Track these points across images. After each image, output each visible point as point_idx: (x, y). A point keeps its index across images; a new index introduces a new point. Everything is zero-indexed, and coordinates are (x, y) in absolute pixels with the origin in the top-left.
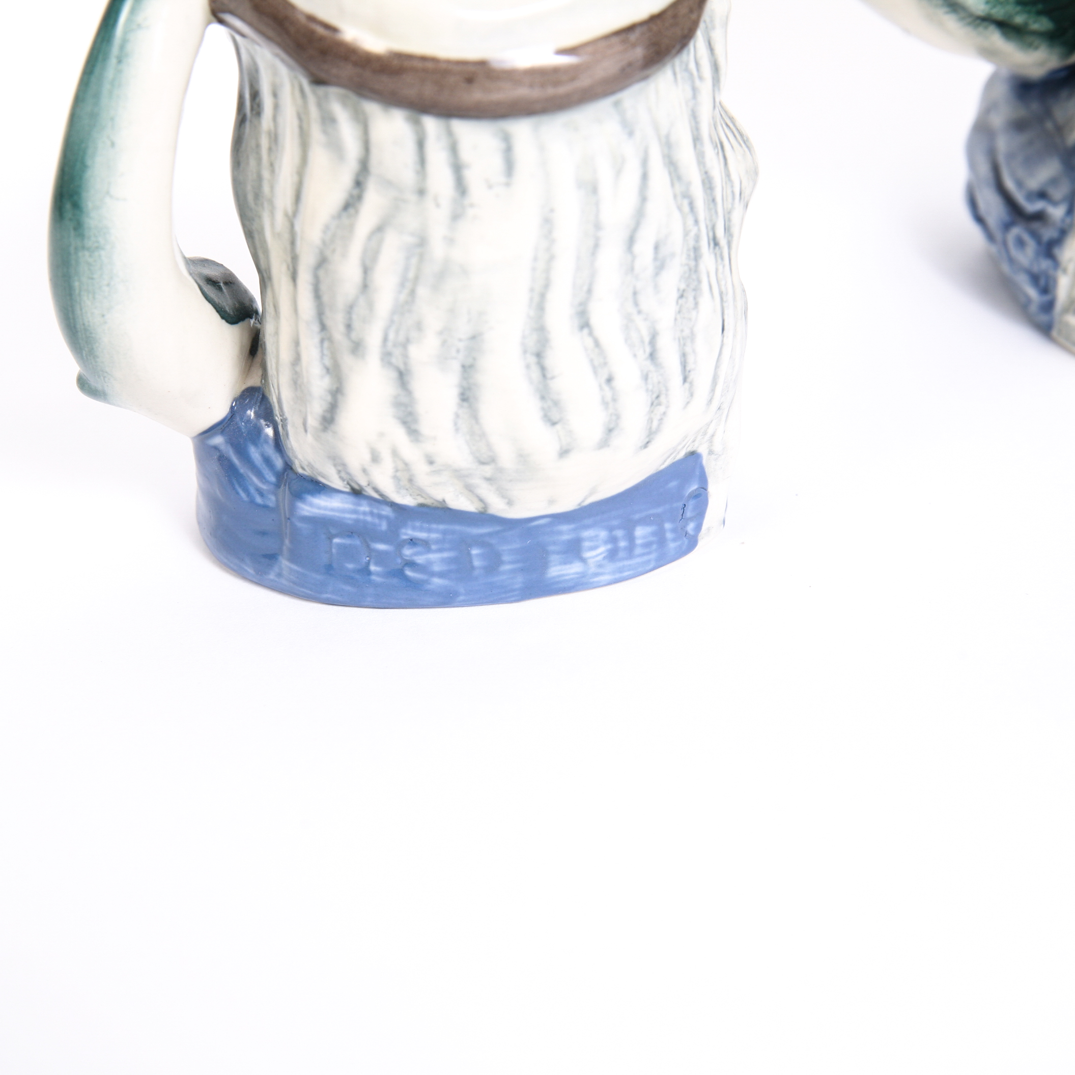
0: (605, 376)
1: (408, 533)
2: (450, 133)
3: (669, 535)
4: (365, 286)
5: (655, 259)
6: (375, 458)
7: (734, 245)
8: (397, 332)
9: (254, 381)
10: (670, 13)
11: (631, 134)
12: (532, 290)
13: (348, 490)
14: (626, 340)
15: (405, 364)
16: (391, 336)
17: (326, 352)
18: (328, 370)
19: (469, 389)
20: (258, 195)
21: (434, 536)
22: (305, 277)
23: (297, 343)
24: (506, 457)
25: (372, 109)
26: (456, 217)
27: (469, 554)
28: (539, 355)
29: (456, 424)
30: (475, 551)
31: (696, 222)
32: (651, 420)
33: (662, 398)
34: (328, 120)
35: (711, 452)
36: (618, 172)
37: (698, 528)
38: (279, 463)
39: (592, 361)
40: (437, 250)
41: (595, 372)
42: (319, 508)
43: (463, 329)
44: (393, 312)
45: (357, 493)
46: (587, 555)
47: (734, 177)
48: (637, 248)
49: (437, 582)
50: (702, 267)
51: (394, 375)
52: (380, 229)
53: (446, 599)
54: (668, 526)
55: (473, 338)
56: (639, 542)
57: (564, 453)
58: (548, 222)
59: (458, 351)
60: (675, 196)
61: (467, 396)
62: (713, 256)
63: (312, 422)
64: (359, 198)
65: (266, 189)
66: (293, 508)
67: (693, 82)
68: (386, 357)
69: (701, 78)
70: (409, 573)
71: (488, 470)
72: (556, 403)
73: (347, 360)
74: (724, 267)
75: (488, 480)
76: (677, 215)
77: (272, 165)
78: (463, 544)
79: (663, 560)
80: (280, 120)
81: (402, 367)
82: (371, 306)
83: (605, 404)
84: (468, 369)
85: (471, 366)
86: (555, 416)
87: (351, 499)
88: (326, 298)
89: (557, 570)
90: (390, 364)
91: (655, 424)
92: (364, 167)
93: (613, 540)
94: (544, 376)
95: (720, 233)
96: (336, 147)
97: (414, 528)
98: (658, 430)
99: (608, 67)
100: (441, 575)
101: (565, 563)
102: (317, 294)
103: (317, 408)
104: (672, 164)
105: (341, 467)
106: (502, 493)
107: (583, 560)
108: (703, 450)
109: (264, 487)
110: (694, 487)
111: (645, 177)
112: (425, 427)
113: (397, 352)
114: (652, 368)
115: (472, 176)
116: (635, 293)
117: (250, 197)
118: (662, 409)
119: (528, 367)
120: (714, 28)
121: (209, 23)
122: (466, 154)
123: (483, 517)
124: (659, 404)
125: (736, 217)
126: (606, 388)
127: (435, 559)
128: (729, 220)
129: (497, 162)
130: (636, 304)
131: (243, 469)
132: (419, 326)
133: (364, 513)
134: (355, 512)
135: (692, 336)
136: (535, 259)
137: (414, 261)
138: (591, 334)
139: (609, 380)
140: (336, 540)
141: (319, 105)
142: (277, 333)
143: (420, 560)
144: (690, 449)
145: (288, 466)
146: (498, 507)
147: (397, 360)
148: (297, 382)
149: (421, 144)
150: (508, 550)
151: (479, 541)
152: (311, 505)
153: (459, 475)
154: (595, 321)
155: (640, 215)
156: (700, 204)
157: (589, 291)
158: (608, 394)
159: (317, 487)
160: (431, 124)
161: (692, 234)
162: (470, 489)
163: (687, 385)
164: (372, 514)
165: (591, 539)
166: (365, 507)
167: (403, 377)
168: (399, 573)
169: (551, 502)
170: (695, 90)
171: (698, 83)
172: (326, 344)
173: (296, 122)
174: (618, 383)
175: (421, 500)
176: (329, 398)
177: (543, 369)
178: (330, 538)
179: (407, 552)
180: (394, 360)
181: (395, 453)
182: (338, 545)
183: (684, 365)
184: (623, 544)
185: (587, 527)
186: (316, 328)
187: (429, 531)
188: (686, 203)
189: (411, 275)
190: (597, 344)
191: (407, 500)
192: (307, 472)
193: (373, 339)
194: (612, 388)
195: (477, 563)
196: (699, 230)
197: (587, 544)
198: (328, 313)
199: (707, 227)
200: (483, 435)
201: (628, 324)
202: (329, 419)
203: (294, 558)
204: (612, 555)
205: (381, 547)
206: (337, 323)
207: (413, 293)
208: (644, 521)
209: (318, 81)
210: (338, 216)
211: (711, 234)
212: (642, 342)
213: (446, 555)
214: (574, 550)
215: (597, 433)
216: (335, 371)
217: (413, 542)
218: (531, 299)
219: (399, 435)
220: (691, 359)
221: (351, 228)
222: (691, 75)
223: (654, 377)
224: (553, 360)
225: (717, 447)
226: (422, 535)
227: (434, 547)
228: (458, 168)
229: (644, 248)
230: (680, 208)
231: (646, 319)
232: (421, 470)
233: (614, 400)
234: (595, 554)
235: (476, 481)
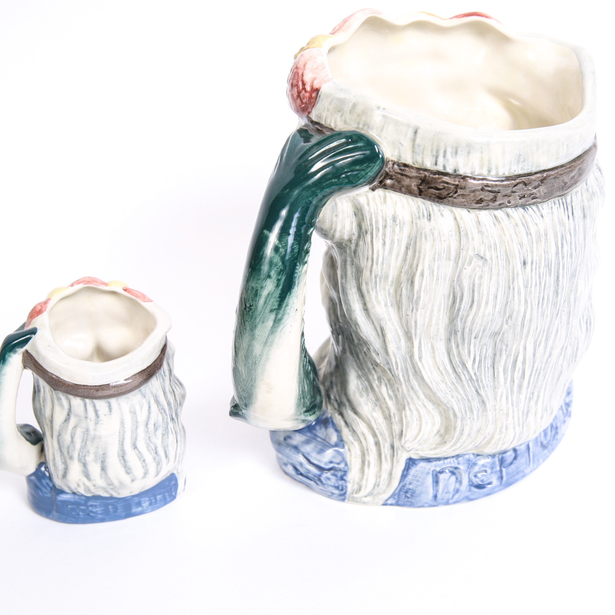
0: (143, 460)
1: (90, 503)
2: (93, 403)
3: (167, 497)
4: (72, 442)
5: (154, 428)
6: (78, 486)
7: (179, 418)
8: (82, 453)
9: (43, 460)
10: (153, 365)
11: (145, 397)
12: (119, 441)
13: (71, 493)
14: (148, 450)
15: (85, 462)
16: (81, 454)
17: (62, 458)
18: (63, 463)
19: (104, 467)
20: (41, 413)
21: (98, 504)
22: (55, 438)
23: (54, 455)
24: (116, 483)
25: (71, 397)
26: (96, 424)
27: (108, 508)
28: (123, 457)
29: (101, 476)
30: (110, 507)
31: (166, 415)
32: (157, 469)
33: (160, 463)
34: (59, 399)
35: (178, 472)
36: (141, 408)
37: (176, 493)
38: (51, 485)
39: (138, 457)
40: (92, 432)
41: (140, 459)
42: (63, 498)
43: (101, 452)
44: (81, 448)
45: (74, 493)
46: (143, 505)
47: (178, 399)
48: (149, 426)
49: (100, 516)
50: (169, 427)
51: (82, 464)
52: (75, 427)
53: (103, 520)
54: (167, 494)
55: (104, 454)
56: (158, 500)
57: (133, 481)
58: (122, 423)
59: (100, 458)
60: (159, 410)
61: (103, 469)
62: (172, 423)
63: (60, 476)
64: (69, 419)
65: (43, 412)
66: (56, 498)
67: (163, 377)
68: (79, 460)
69: (165, 376)
70: (91, 514)
71: (111, 487)
72: (129, 468)
73: (68, 461)
74: (176, 425)
75: (112, 489)
76: (160, 415)
77: (44, 406)
78: (106, 506)
79: (166, 503)
80: (46, 395)
81: (84, 462)
82: (74, 447)
83: (143, 467)
84: (103, 462)
85: (104, 461)
86: (129, 471)
87: (73, 495)
88: (61, 444)
89: (134, 510)
90: (81, 462)
91: (159, 470)
92: (70, 410)
93: (150, 500)
94: (125, 462)
95: (174, 416)
96: (62, 406)
97: (92, 502)
98: (160, 471)
99: (136, 383)
100: (101, 514)
101: (137, 508)
102: (59, 443)
103: (61, 473)
104: (157, 402)
105: (69, 488)
106: (116, 492)
107: (142, 507)
108: (175, 472)
109: (47, 491)
110: (173, 482)
111: (149, 407)
112: (92, 477)
113: (83, 458)
114: (156, 456)
115: (100, 413)
116: (149, 438)
117: (38, 413)
118: (160, 466)
119: (120, 460)
120: (169, 359)
121: (23, 370)
122: (98, 408)
123: (111, 498)
124: (160, 465)
125: (179, 410)
126: (143, 463)
127: (99, 510)
128: (177, 412)
129: (107, 409)
130: (150, 440)
131: (40, 486)
132: (88, 452)
133: (77, 499)
134: (74, 498)
135: (168, 446)
136: (120, 433)
137: (86, 435)
138: (137, 450)
139: (144, 461)
140: (69, 506)
141: (56, 395)
142: (48, 450)
143: (94, 510)
144: (171, 472)
145: (54, 486)
146: (115, 495)
147: (83, 460)
148: (54, 465)
149: (85, 405)
150: (120, 506)
151: (111, 504)
152: (61, 497)
153: (103, 488)
154: (138, 446)
155: (149, 417)
156: (167, 410)
157: (136, 439)
158: (144, 464)
159: (62, 492)
160: (88, 401)
161: (165, 418)
162: (106, 491)
163: (167, 459)
164: (79, 499)
165: (144, 501)
166: (77, 497)
167: (85, 465)
168: (89, 515)
169: (131, 492)
170: (163, 379)
171: (164, 377)
172: (62, 456)
173: (50, 398)
174: (147, 461)
175: (93, 495)
176: (64, 470)
177: (124, 460)
178: (67, 506)
179: (90, 508)
180: (82, 461)
181: (84, 484)
182: (70, 508)
183: (166, 453)
184: (153, 501)
185: (142, 498)
186: (59, 452)
187: (96, 502)
188: (163, 411)
189: (85, 439)
190: (139, 452)
191: (89, 495)
192: (59, 488)
193: (76, 455)
194: (145, 463)
195: (111, 510)
196: (167, 417)
197: (143, 502)
198: (62, 448)
199: (170, 416)
200: (109, 478)
201: (148, 446)
202: (64, 476)
203: (57, 511)
204: (151, 504)
205: (83, 507)
206: (65, 451)
207: (86, 443)
208: (159, 494)
209: (55, 390)
210: (64, 423)
211: (171, 417)
212: (153, 449)
213: (102, 509)
214: (139, 504)
215: (142, 475)
216: (65, 463)
217: (92, 506)
218: (119, 443)
219: (85, 480)
220: (168, 452)
221: (67, 426)
222: (162, 375)
223: (157, 458)
224: (127, 457)
225: (179, 471)
226: (94, 504)
227: (98, 507)
228: (96, 412)
229: (151, 426)
230: (161, 413)
231: (153, 444)
232: (92, 488)
233: (146, 466)
234: (145, 504)
235: (108, 490)
